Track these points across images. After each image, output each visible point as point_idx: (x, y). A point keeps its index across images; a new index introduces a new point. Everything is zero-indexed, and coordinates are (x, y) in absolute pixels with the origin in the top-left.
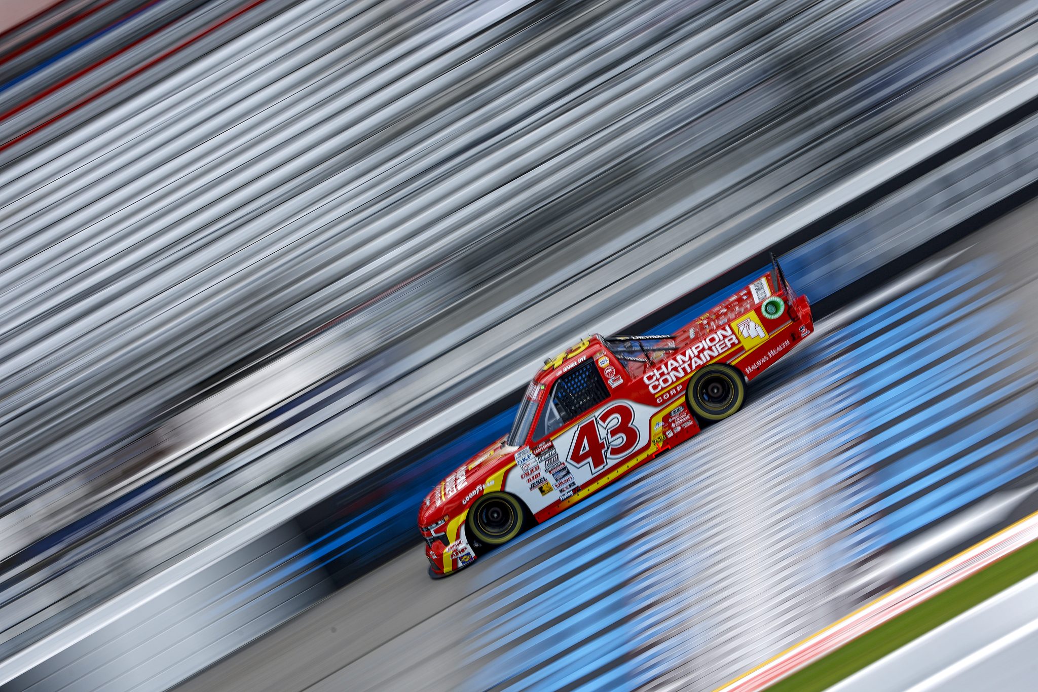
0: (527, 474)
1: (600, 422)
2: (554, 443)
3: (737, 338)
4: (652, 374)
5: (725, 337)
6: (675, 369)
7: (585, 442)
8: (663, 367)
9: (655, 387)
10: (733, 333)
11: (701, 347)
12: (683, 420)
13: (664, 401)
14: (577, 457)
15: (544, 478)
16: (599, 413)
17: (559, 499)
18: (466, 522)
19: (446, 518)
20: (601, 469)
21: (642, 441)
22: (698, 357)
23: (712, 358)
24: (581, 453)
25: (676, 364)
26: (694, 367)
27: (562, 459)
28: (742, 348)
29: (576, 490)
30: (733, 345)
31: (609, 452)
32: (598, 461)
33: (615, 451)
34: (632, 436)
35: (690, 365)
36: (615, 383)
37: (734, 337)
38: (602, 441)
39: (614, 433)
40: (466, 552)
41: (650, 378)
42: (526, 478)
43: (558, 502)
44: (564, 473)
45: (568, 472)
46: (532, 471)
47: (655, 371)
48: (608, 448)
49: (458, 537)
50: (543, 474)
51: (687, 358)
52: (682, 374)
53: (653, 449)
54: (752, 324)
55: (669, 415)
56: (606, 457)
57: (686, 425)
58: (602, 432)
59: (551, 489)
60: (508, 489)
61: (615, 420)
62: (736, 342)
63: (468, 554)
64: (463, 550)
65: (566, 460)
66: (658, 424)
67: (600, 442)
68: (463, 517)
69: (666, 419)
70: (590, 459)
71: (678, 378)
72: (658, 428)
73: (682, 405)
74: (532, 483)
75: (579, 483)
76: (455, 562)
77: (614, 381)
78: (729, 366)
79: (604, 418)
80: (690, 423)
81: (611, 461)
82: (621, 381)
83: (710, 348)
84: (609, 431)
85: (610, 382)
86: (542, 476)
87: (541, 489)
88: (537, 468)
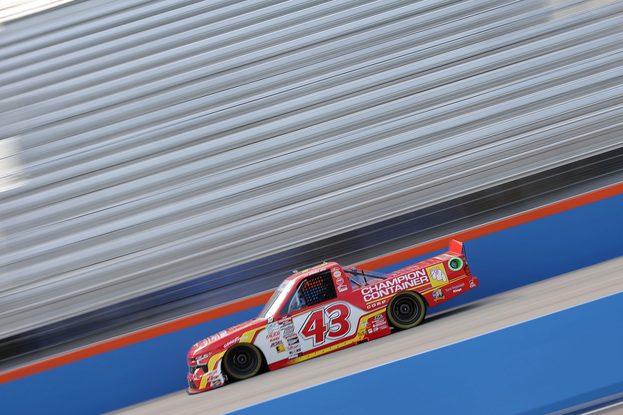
0: (271, 336)
1: (327, 313)
2: (293, 319)
3: (428, 278)
4: (368, 289)
5: (420, 276)
6: (384, 289)
7: (314, 324)
8: (376, 286)
9: (368, 298)
10: (427, 275)
11: (404, 279)
12: (381, 324)
13: (372, 309)
14: (306, 333)
15: (281, 341)
16: (327, 306)
17: (288, 358)
18: (223, 358)
19: (210, 354)
20: (320, 344)
21: (351, 333)
22: (401, 284)
23: (409, 287)
24: (310, 330)
25: (384, 286)
26: (396, 291)
27: (296, 331)
28: (430, 285)
29: (301, 355)
30: (425, 282)
31: (328, 333)
32: (319, 339)
33: (332, 334)
34: (345, 327)
35: (394, 289)
36: (341, 289)
37: (426, 277)
38: (325, 325)
39: (334, 322)
40: (218, 379)
41: (366, 291)
42: (270, 339)
43: (287, 360)
44: (295, 341)
45: (298, 341)
46: (275, 335)
47: (370, 287)
48: (328, 331)
49: (215, 367)
50: (281, 338)
51: (393, 284)
52: (388, 293)
53: (357, 339)
54: (440, 272)
55: (373, 319)
56: (325, 337)
57: (382, 328)
58: (327, 319)
59: (284, 350)
60: (256, 343)
61: (337, 313)
62: (427, 281)
63: (219, 380)
64: (216, 377)
65: (299, 332)
66: (364, 322)
67: (324, 326)
68: (222, 354)
69: (370, 320)
70: (314, 336)
71: (384, 296)
72: (364, 325)
73: (382, 314)
74: (273, 342)
75: (303, 350)
76: (208, 384)
77: (342, 288)
78: (420, 295)
79: (330, 311)
80: (385, 327)
81: (328, 340)
82: (346, 289)
83: (409, 281)
84: (331, 320)
85: (339, 288)
86: (280, 340)
87: (277, 348)
88: (279, 333)
